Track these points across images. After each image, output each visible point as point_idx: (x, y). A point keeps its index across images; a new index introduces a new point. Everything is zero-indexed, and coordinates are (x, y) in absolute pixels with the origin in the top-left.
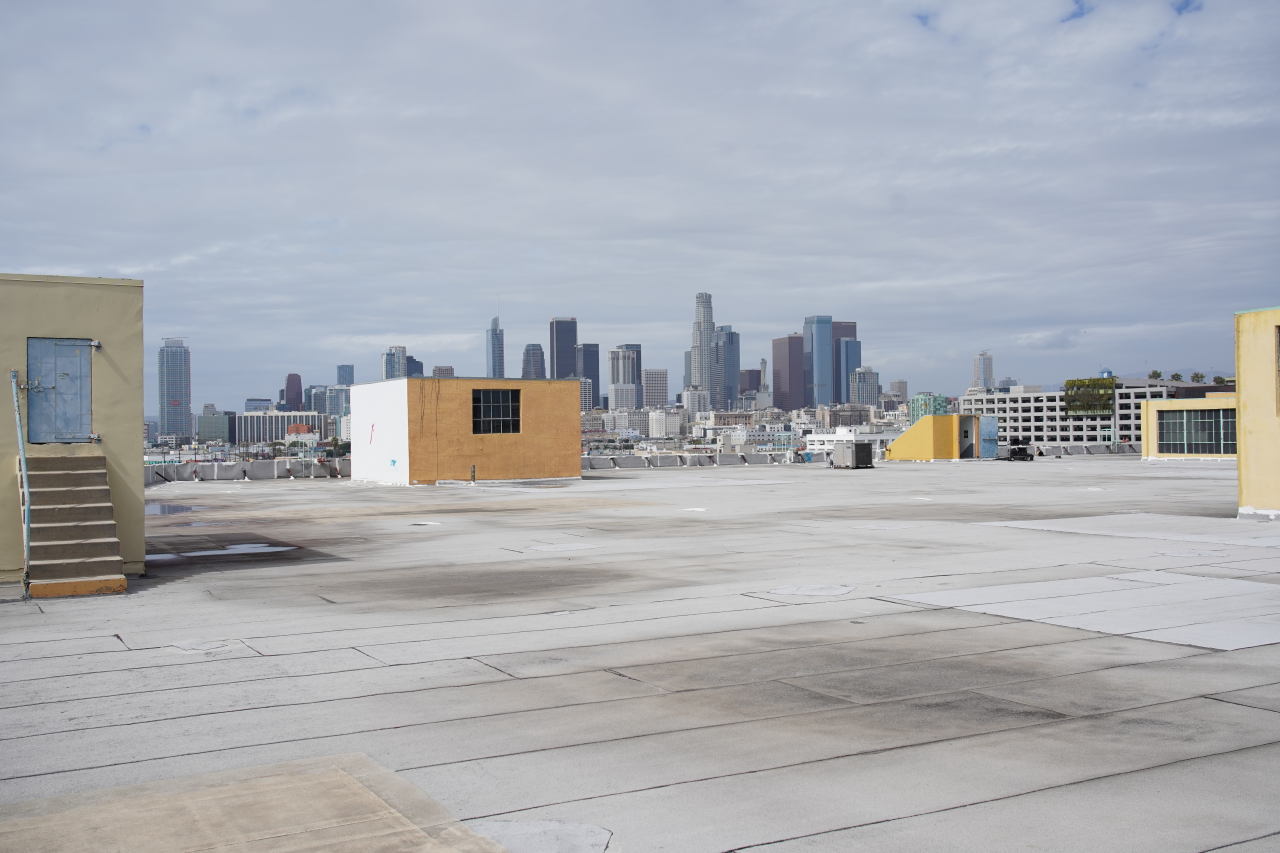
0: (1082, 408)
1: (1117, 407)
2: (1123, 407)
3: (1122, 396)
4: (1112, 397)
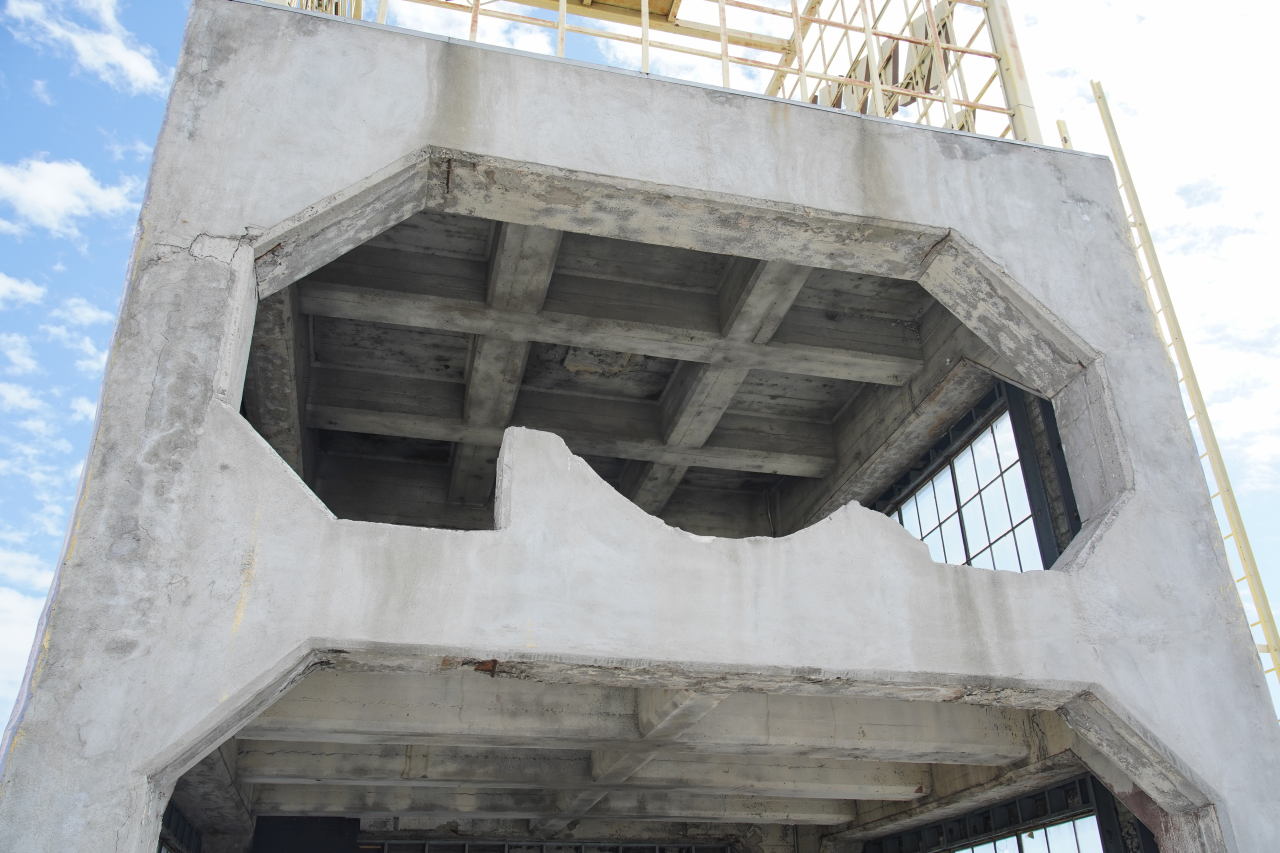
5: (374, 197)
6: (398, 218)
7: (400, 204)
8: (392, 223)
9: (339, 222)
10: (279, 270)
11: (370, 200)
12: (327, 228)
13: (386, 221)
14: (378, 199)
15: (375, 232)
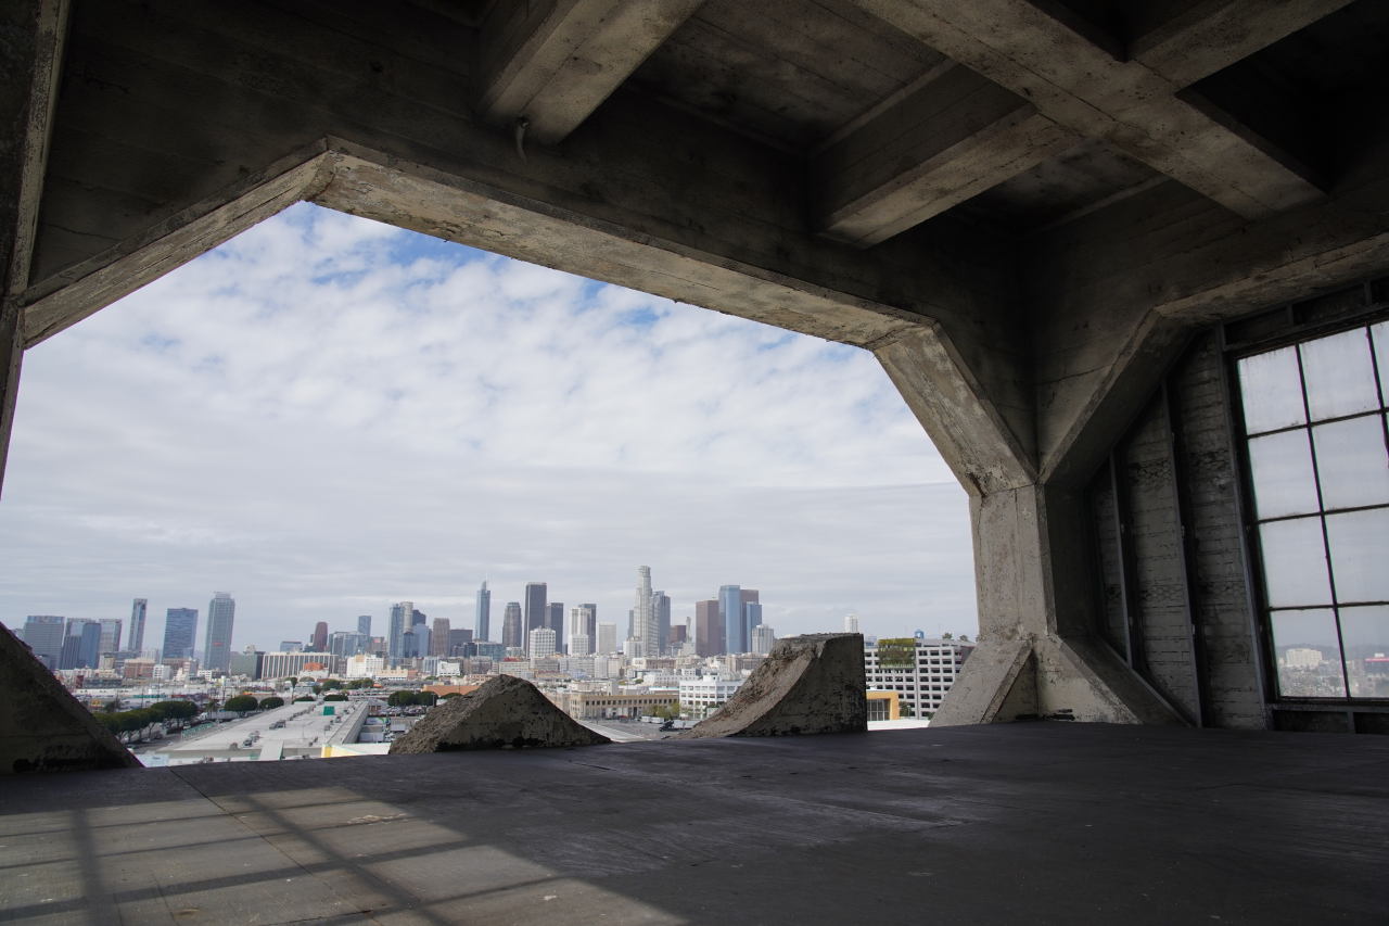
0: (892, 662)
1: (917, 662)
2: (923, 662)
3: (921, 654)
4: (913, 654)
5: (919, 397)
6: (943, 360)
7: (926, 366)
8: (949, 365)
9: (945, 427)
10: (997, 473)
11: (921, 402)
12: (952, 436)
13: (947, 374)
14: (920, 394)
15: (959, 383)
